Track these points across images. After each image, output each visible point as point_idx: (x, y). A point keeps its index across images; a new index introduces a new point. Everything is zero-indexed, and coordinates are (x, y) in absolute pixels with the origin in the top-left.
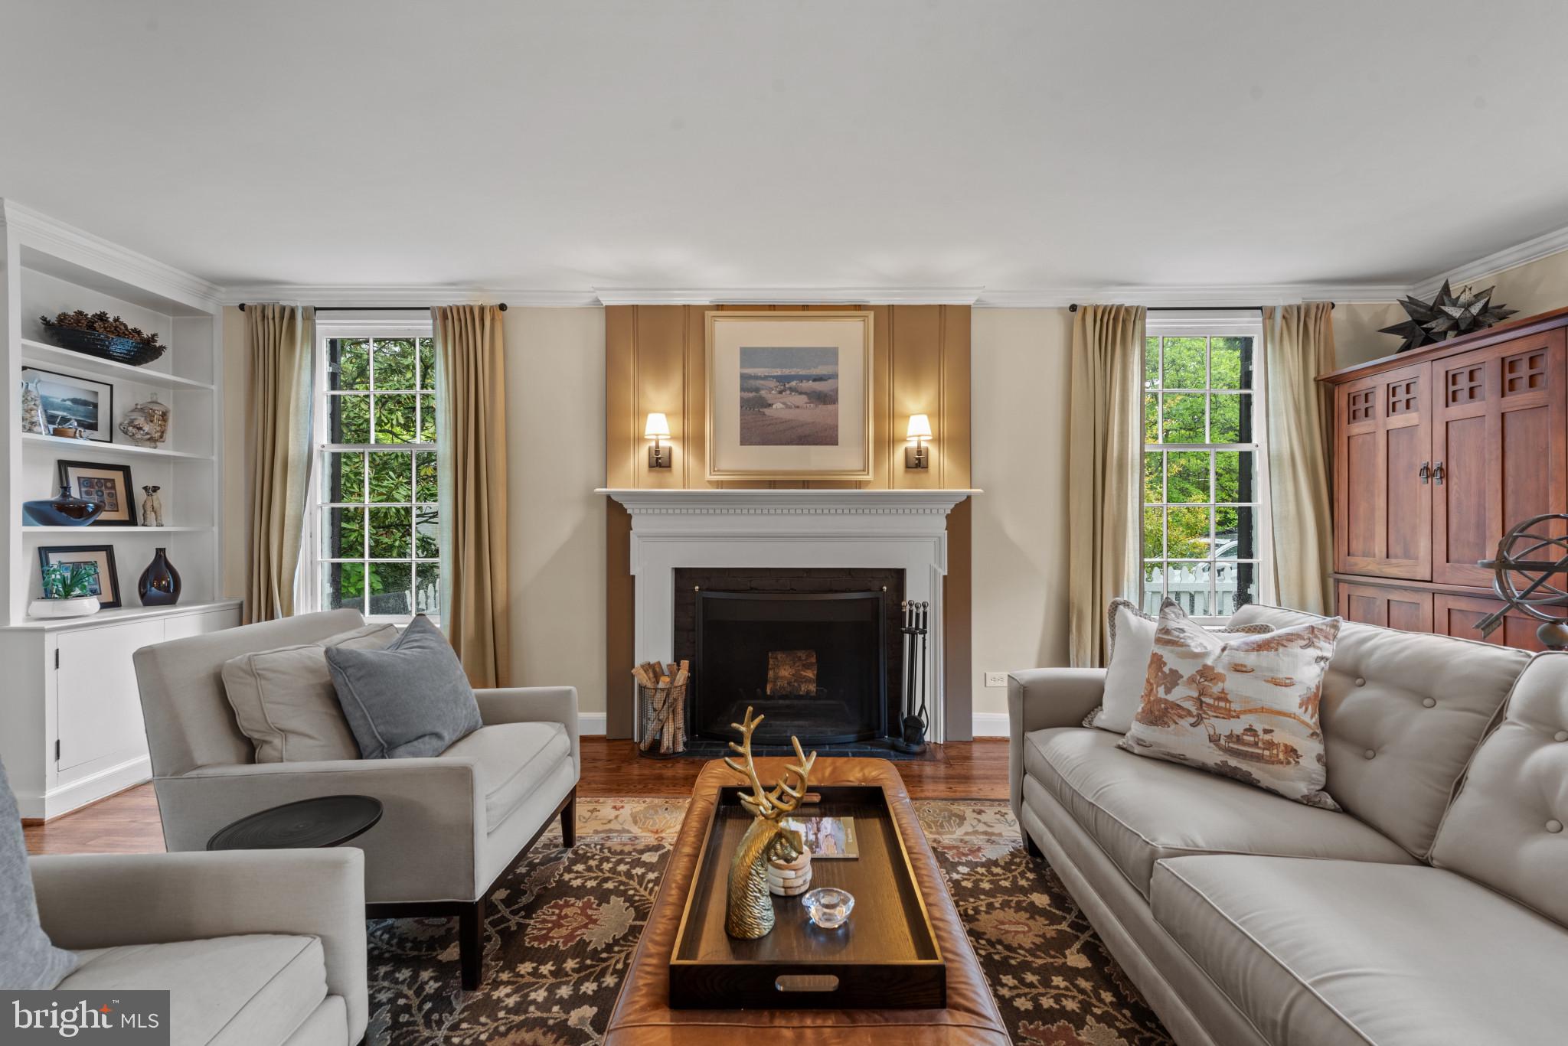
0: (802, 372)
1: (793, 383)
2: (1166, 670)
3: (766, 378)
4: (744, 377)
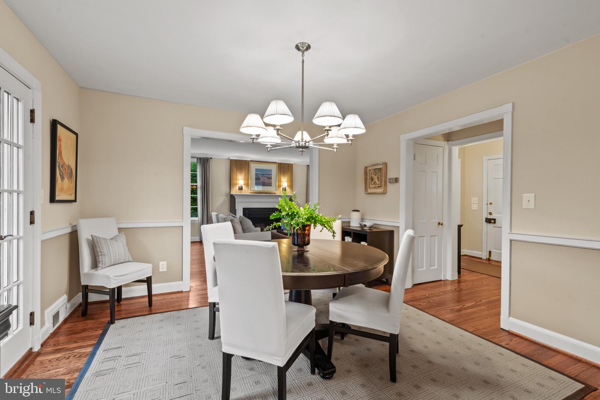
0: (266, 173)
1: (264, 175)
3: (260, 174)
4: (256, 174)
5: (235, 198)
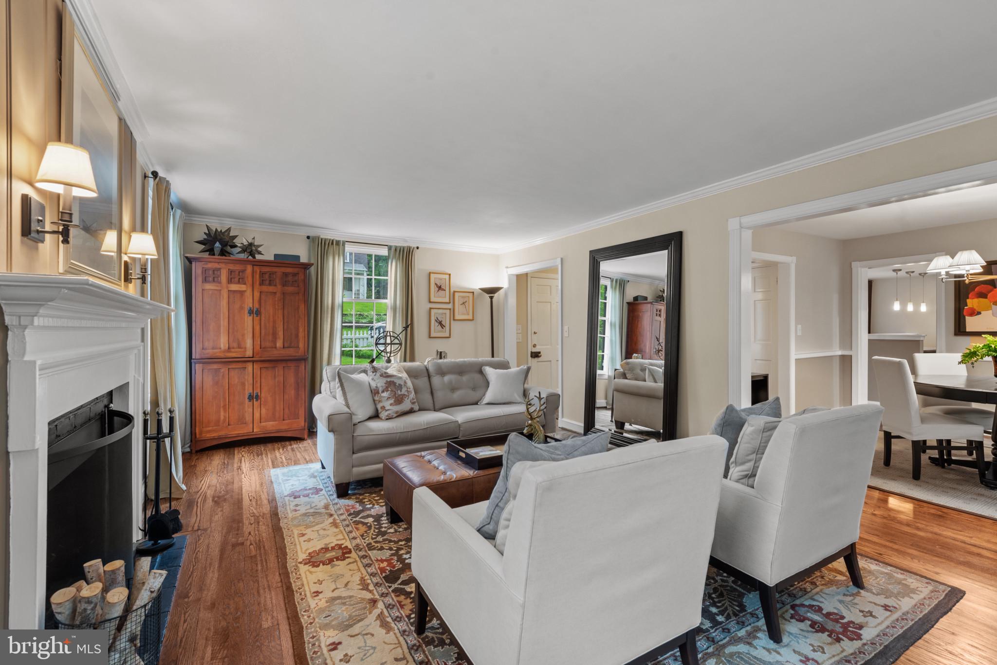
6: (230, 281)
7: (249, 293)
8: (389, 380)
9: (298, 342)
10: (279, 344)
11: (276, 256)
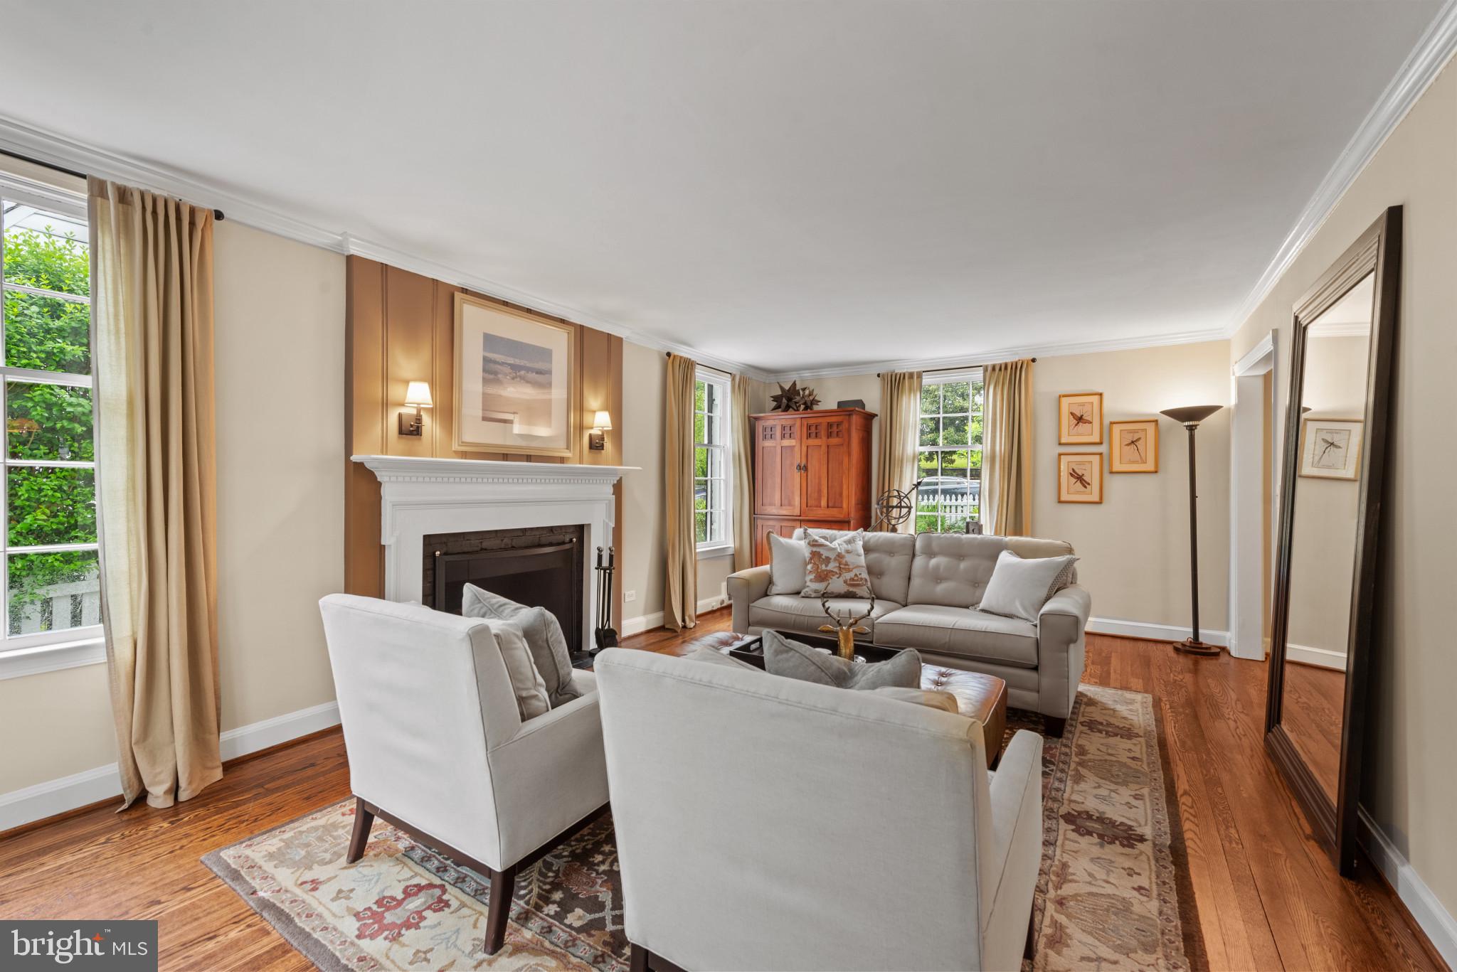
0: (528, 365)
1: (522, 373)
2: (823, 557)
3: (503, 364)
4: (486, 360)
5: (380, 484)
6: (783, 437)
7: (797, 449)
8: (815, 549)
9: (842, 502)
10: (824, 503)
11: (840, 404)
